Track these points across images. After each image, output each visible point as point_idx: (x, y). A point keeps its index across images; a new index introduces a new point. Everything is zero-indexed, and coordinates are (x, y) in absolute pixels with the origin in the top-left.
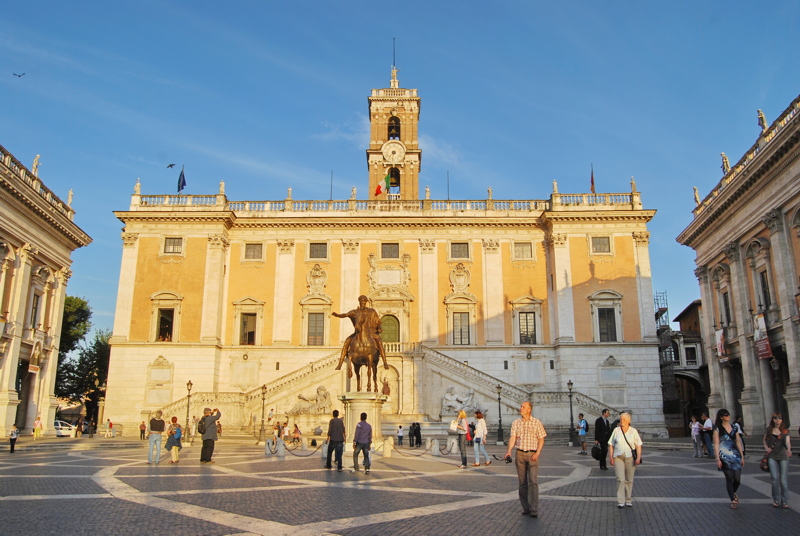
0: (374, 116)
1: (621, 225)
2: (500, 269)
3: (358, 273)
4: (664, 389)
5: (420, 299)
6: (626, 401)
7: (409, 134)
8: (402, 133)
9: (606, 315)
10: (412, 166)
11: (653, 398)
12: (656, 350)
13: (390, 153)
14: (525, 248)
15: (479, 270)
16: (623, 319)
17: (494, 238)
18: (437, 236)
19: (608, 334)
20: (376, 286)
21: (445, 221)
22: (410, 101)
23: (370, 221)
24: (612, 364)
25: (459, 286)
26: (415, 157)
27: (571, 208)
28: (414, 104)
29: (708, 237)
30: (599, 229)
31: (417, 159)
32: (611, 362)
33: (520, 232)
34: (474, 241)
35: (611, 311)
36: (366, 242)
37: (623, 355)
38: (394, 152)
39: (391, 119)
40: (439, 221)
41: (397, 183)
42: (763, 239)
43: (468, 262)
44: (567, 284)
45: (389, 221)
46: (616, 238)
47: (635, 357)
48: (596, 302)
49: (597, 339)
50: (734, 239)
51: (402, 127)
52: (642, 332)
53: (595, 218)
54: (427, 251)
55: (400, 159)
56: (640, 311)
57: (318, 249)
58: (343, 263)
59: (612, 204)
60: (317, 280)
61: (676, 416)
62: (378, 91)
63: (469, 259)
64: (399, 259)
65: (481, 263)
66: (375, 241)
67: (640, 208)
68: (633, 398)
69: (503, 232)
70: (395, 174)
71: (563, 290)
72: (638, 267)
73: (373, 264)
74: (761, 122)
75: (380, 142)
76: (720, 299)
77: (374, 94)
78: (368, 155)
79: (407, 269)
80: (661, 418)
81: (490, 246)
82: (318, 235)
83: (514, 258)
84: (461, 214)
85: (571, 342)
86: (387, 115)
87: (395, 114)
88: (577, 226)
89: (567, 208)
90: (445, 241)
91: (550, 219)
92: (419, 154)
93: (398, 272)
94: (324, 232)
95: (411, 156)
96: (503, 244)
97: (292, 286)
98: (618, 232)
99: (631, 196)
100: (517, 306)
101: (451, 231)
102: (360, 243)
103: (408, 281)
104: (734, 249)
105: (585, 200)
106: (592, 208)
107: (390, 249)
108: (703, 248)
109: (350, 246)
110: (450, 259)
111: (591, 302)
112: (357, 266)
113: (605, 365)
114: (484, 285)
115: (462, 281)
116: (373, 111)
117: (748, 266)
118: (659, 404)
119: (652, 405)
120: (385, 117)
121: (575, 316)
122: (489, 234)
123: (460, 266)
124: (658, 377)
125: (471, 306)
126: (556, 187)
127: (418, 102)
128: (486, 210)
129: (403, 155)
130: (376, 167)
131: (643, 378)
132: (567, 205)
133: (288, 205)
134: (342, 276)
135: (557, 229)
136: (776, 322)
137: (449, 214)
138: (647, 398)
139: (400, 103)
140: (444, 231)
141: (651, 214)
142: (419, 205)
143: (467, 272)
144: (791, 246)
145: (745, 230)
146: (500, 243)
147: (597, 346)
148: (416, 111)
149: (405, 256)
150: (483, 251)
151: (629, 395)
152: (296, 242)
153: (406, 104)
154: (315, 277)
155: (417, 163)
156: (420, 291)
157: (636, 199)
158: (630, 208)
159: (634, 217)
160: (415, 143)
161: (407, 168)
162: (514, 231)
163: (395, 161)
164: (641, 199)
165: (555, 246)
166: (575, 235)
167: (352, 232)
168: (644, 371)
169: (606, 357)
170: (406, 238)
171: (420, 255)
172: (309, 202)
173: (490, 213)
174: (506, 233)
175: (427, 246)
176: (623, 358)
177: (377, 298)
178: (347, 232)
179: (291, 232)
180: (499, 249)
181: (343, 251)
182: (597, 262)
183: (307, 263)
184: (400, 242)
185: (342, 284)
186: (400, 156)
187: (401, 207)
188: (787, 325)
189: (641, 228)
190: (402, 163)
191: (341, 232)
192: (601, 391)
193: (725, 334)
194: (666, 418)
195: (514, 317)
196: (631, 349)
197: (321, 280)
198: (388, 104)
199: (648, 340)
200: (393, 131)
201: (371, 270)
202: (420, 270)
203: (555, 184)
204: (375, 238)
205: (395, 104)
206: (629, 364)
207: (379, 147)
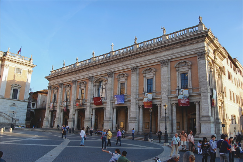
1: (26, 67)
4: (27, 114)
6: (16, 116)
9: (15, 91)
11: (23, 116)
12: (27, 103)
16: (20, 93)
19: (15, 97)
24: (14, 106)
27: (12, 57)
29: (54, 79)
30: (19, 66)
32: (14, 105)
35: (17, 90)
37: (18, 103)
42: (70, 85)
44: (6, 79)
46: (23, 70)
47: (21, 104)
48: (13, 87)
49: (11, 97)
50: (62, 82)
52: (24, 98)
53: (19, 63)
56: (25, 92)
59: (24, 60)
61: (29, 122)
67: (32, 63)
68: (18, 116)
71: (4, 81)
72: (27, 80)
74: (77, 60)
76: (53, 95)
80: (25, 122)
85: (3, 97)
88: (13, 63)
89: (11, 57)
91: (5, 59)
98: (25, 68)
99: (30, 60)
104: (62, 85)
105: (17, 57)
106: (18, 59)
108: (52, 81)
111: (12, 87)
113: (12, 106)
117: (64, 90)
118: (25, 118)
119: (23, 118)
121: (6, 90)
124: (26, 111)
126: (9, 50)
131: (22, 110)
132: (11, 56)
135: (6, 63)
136: (69, 104)
138: (22, 116)
141: (35, 66)
144: (77, 89)
145: (66, 81)
147: (10, 100)
151: (17, 115)
157: (31, 61)
158: (29, 62)
159: (30, 66)
164: (33, 61)
165: (5, 67)
166: (12, 66)
168: (23, 108)
169: (12, 103)
176: (18, 104)
182: (16, 75)
188: (72, 105)
189: (31, 69)
192: (9, 113)
193: (53, 104)
194: (26, 122)
196: (20, 102)
199: (26, 100)
203: (9, 49)
206: (19, 106)
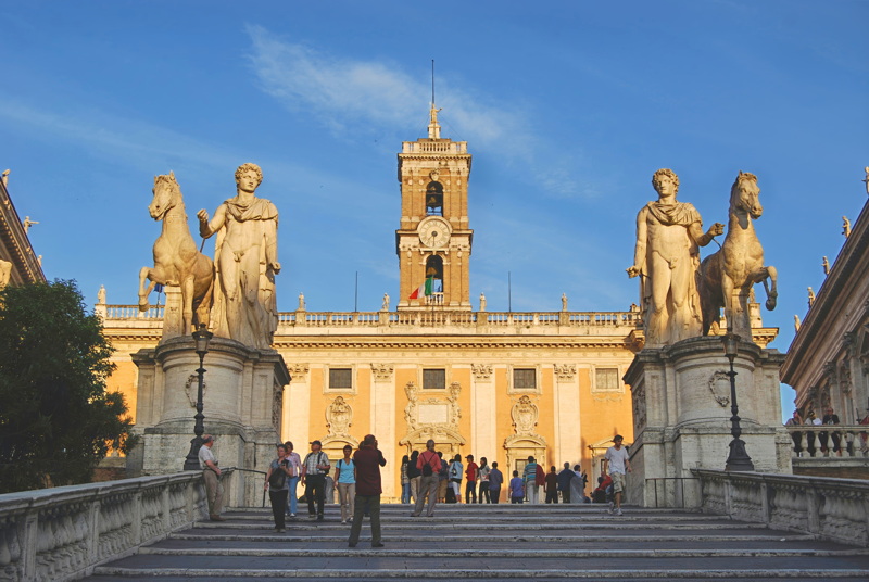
0: (407, 181)
2: (576, 404)
3: (393, 408)
5: (473, 442)
7: (456, 207)
8: (446, 206)
10: (460, 254)
13: (429, 235)
14: (610, 375)
15: (550, 405)
17: (569, 362)
18: (495, 360)
20: (416, 425)
21: (506, 341)
22: (457, 159)
23: (407, 341)
25: (523, 425)
26: (464, 241)
28: (463, 165)
31: (467, 243)
33: (603, 354)
34: (544, 366)
36: (403, 367)
38: (434, 233)
39: (429, 186)
40: (498, 341)
41: (440, 276)
43: (535, 394)
45: (432, 340)
51: (446, 196)
54: (483, 380)
55: (443, 243)
57: (341, 377)
58: (372, 395)
60: (340, 418)
62: (412, 143)
63: (537, 391)
64: (446, 390)
65: (552, 395)
66: (414, 367)
67: (759, 324)
69: (581, 354)
70: (435, 264)
73: (412, 396)
75: (415, 219)
77: (407, 150)
78: (398, 237)
79: (456, 403)
81: (565, 373)
82: (340, 359)
83: (595, 389)
84: (525, 331)
86: (424, 179)
87: (435, 178)
90: (505, 366)
92: (470, 236)
93: (444, 408)
94: (348, 354)
95: (458, 239)
96: (580, 370)
97: (307, 425)
100: (599, 452)
101: (513, 354)
102: (395, 368)
103: (457, 419)
107: (434, 378)
108: (800, 388)
109: (382, 372)
110: (512, 390)
112: (392, 399)
114: (556, 424)
115: (527, 419)
116: (405, 173)
120: (421, 182)
122: (563, 358)
123: (524, 400)
125: (538, 451)
127: (468, 161)
128: (559, 325)
129: (447, 237)
130: (410, 254)
133: (300, 318)
134: (372, 412)
137: (511, 330)
139: (443, 163)
140: (504, 354)
141: (772, 332)
142: (473, 319)
143: (534, 408)
146: (577, 368)
148: (464, 174)
149: (454, 386)
150: (555, 380)
152: (311, 367)
153: (451, 163)
154: (337, 413)
155: (467, 249)
156: (473, 432)
157: (754, 313)
160: (464, 219)
161: (452, 255)
162: (596, 354)
163: (435, 246)
164: (761, 312)
167: (384, 354)
170: (455, 363)
171: (473, 385)
172: (328, 314)
173: (564, 330)
174: (585, 356)
175: (483, 373)
177: (418, 440)
178: (378, 354)
179: (304, 354)
180: (576, 377)
181: (373, 379)
183: (325, 394)
184: (446, 368)
185: (372, 422)
186: (443, 239)
187: (448, 321)
190: (446, 249)
191: (369, 354)
195: (594, 465)
197: (345, 416)
198: (425, 164)
200: (433, 200)
201: (410, 404)
202: (473, 404)
204: (414, 363)
205: (437, 162)
207: (413, 226)
